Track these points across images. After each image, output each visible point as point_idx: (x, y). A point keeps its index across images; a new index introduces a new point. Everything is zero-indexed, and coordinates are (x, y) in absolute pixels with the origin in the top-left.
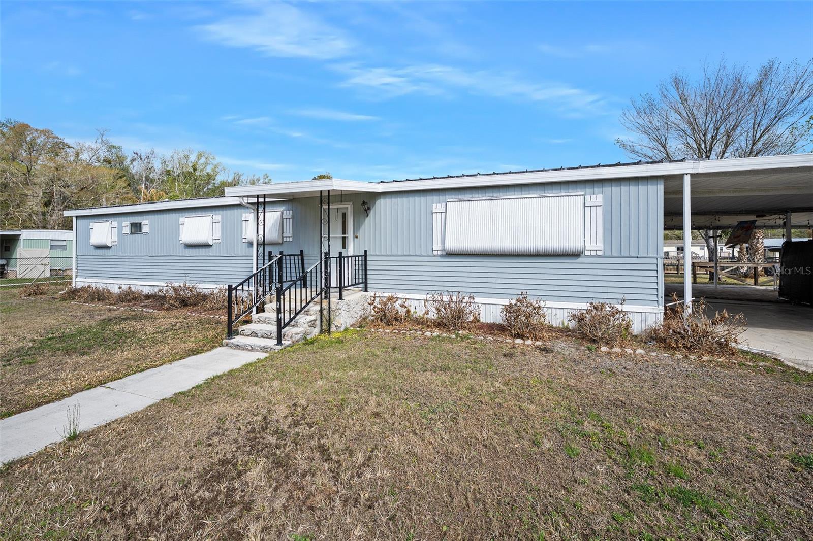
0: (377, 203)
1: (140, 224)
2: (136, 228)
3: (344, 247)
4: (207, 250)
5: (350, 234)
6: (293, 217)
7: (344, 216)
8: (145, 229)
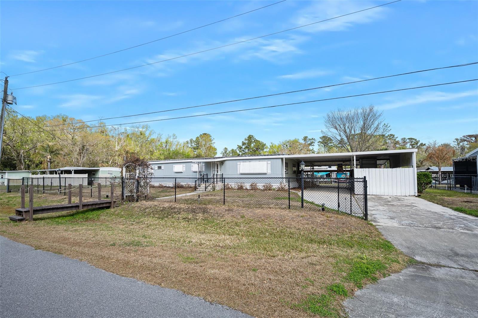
0: (225, 162)
1: (161, 167)
2: (160, 168)
3: (217, 173)
4: (181, 173)
5: (219, 170)
6: (205, 165)
7: (217, 165)
8: (162, 168)
